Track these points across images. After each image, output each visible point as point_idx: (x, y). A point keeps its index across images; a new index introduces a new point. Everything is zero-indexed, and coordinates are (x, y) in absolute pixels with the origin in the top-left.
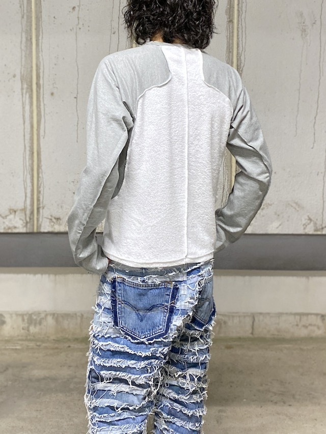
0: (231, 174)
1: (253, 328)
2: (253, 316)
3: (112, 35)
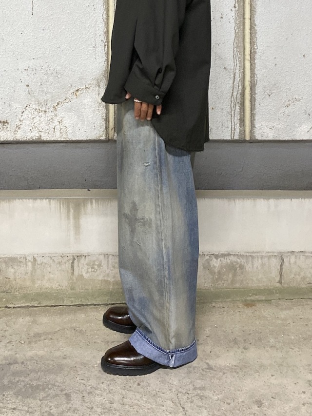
0: (244, 57)
1: (281, 275)
2: (281, 257)
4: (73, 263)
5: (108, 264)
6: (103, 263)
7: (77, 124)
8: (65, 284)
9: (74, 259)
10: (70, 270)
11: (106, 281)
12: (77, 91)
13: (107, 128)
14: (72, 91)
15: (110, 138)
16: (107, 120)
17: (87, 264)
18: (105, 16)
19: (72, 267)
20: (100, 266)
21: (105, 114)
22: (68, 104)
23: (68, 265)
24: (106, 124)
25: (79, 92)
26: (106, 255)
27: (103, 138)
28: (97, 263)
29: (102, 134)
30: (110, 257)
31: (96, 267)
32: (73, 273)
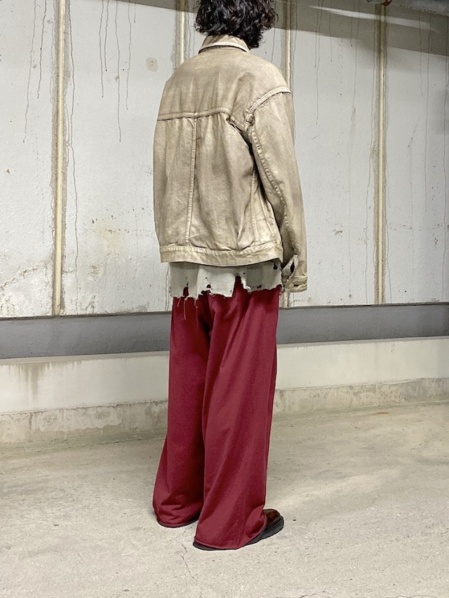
3: (32, 69)
4: (31, 418)
5: (63, 417)
6: (58, 416)
7: (24, 302)
8: (24, 437)
9: (32, 415)
10: (28, 426)
11: (61, 432)
12: (25, 272)
13: (53, 306)
14: (19, 272)
15: (56, 314)
16: (53, 298)
17: (44, 419)
18: (53, 204)
19: (30, 422)
20: (55, 419)
21: (51, 293)
22: (15, 284)
23: (27, 421)
24: (53, 301)
25: (27, 273)
26: (61, 410)
27: (50, 314)
28: (53, 417)
29: (48, 310)
30: (65, 411)
31: (52, 421)
32: (30, 428)
